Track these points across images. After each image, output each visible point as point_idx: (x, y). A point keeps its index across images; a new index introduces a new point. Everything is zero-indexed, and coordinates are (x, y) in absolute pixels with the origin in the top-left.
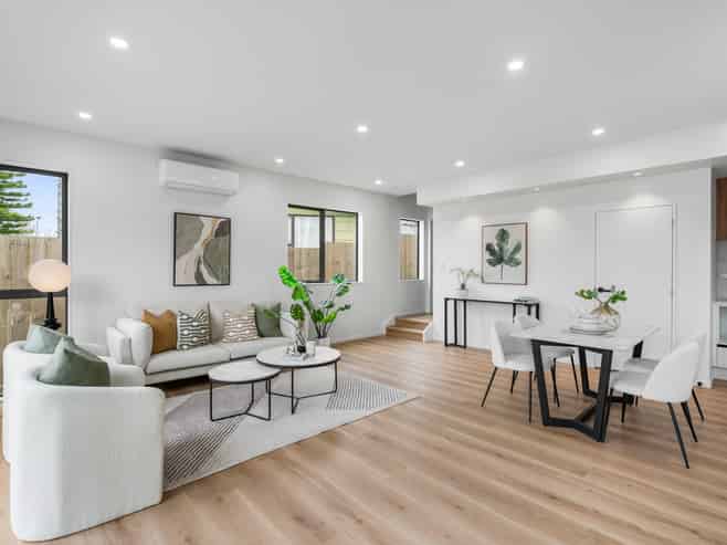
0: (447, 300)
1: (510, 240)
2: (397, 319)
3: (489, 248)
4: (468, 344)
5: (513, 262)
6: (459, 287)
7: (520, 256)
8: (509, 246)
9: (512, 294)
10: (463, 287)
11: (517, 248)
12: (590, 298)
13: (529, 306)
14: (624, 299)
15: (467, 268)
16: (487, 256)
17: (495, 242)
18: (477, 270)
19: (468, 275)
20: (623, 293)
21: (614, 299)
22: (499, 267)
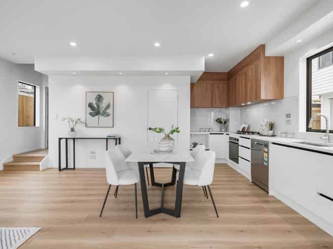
0: (60, 139)
1: (104, 101)
2: (14, 157)
3: (90, 105)
4: (76, 167)
5: (106, 114)
6: (69, 130)
7: (109, 111)
8: (103, 105)
9: (105, 133)
10: (72, 130)
11: (108, 107)
12: (160, 132)
13: (116, 139)
14: (178, 132)
15: (75, 118)
16: (89, 110)
17: (94, 102)
18: (83, 119)
19: (76, 122)
20: (177, 128)
21: (172, 132)
22: (97, 117)
